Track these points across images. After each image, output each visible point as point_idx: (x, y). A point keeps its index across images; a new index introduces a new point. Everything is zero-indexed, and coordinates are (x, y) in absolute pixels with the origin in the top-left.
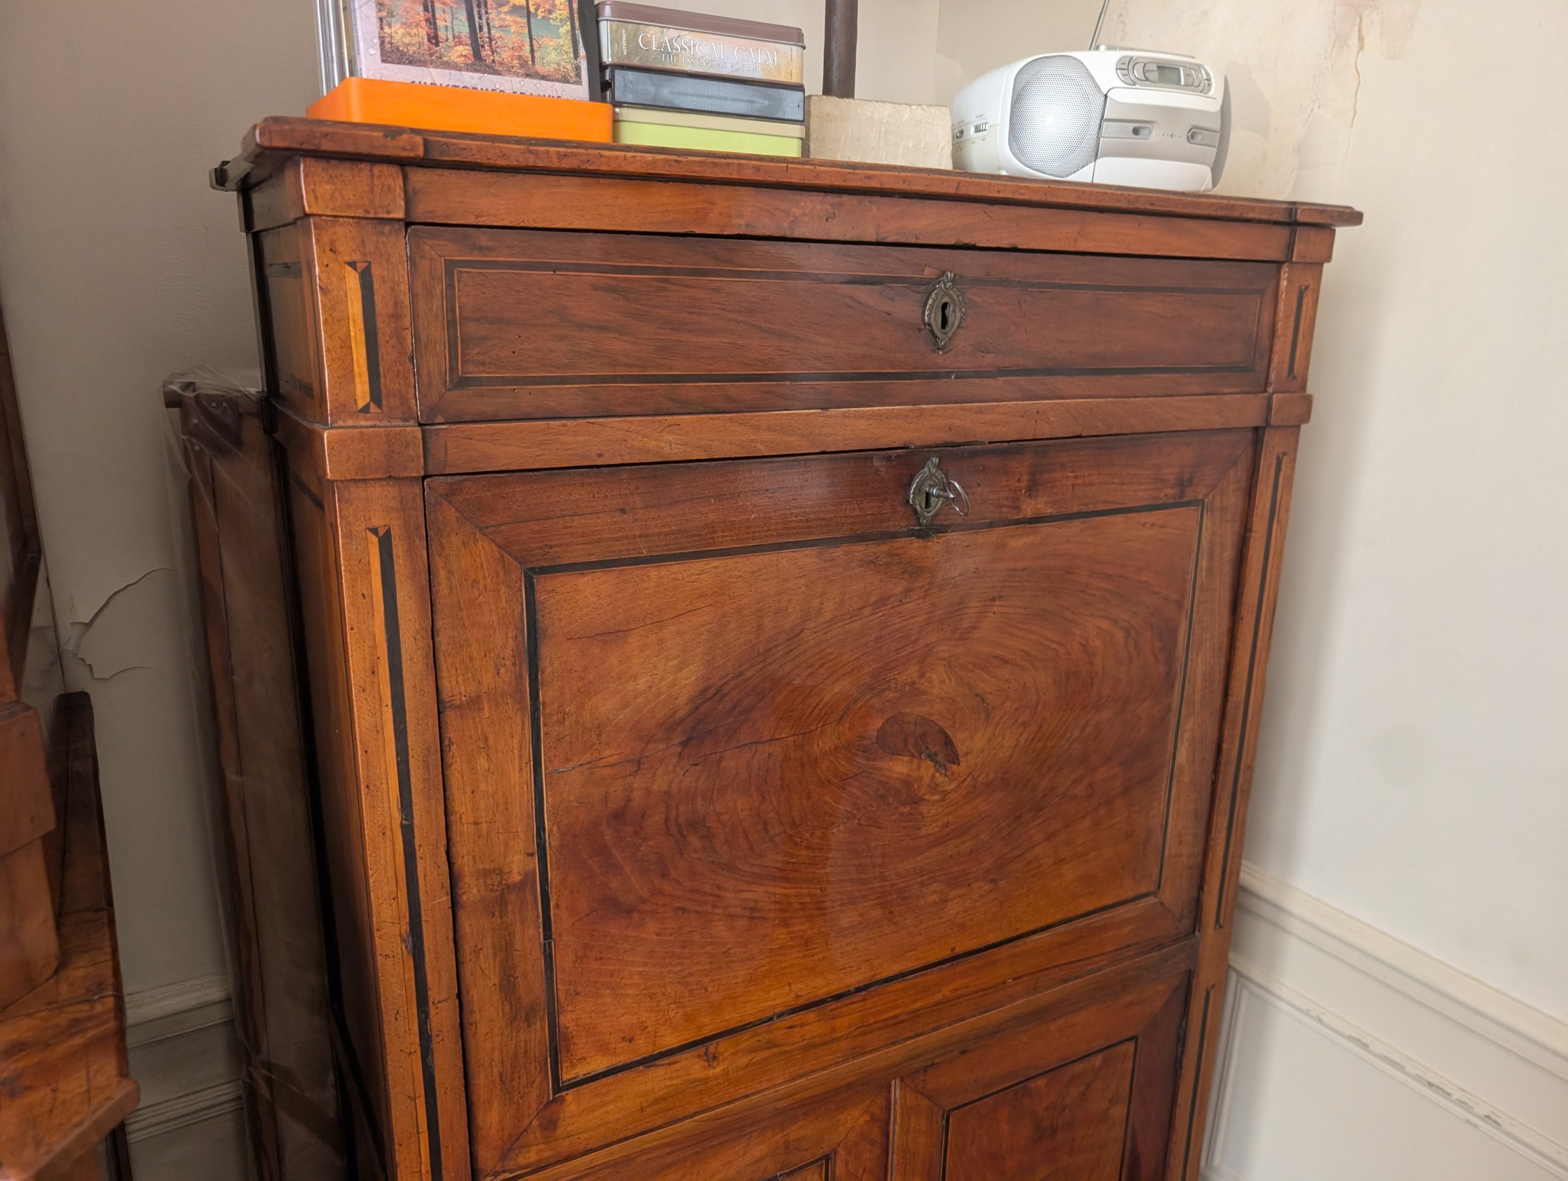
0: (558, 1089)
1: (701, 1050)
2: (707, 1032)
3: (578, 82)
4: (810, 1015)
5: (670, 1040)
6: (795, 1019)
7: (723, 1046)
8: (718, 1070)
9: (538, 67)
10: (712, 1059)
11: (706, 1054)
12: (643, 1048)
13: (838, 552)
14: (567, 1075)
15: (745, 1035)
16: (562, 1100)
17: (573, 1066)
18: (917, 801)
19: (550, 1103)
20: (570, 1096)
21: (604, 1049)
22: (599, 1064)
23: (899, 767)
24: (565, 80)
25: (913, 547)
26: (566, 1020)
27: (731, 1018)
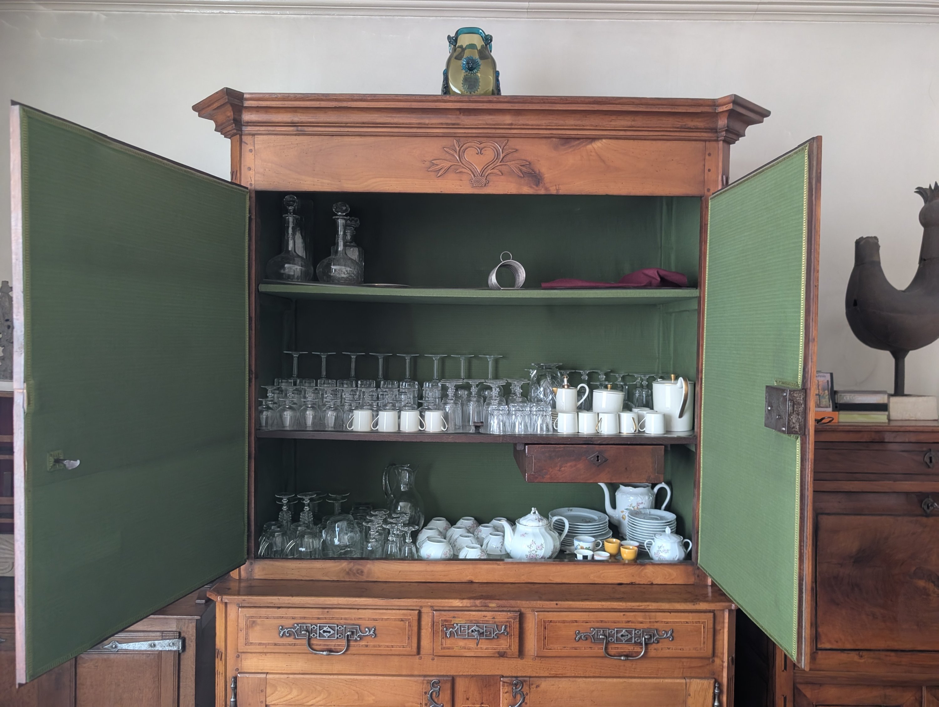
0: (817, 649)
1: (857, 652)
2: (859, 647)
3: (830, 407)
4: (893, 654)
5: (848, 646)
6: (888, 653)
7: (864, 653)
8: (862, 661)
9: (821, 406)
10: (861, 657)
11: (859, 654)
12: (840, 646)
13: (899, 518)
14: (819, 646)
15: (872, 653)
16: (817, 653)
17: (821, 644)
18: (928, 595)
19: (814, 652)
20: (820, 652)
21: (830, 642)
22: (828, 646)
23: (921, 583)
24: (827, 407)
25: (924, 519)
26: (820, 630)
27: (867, 646)
